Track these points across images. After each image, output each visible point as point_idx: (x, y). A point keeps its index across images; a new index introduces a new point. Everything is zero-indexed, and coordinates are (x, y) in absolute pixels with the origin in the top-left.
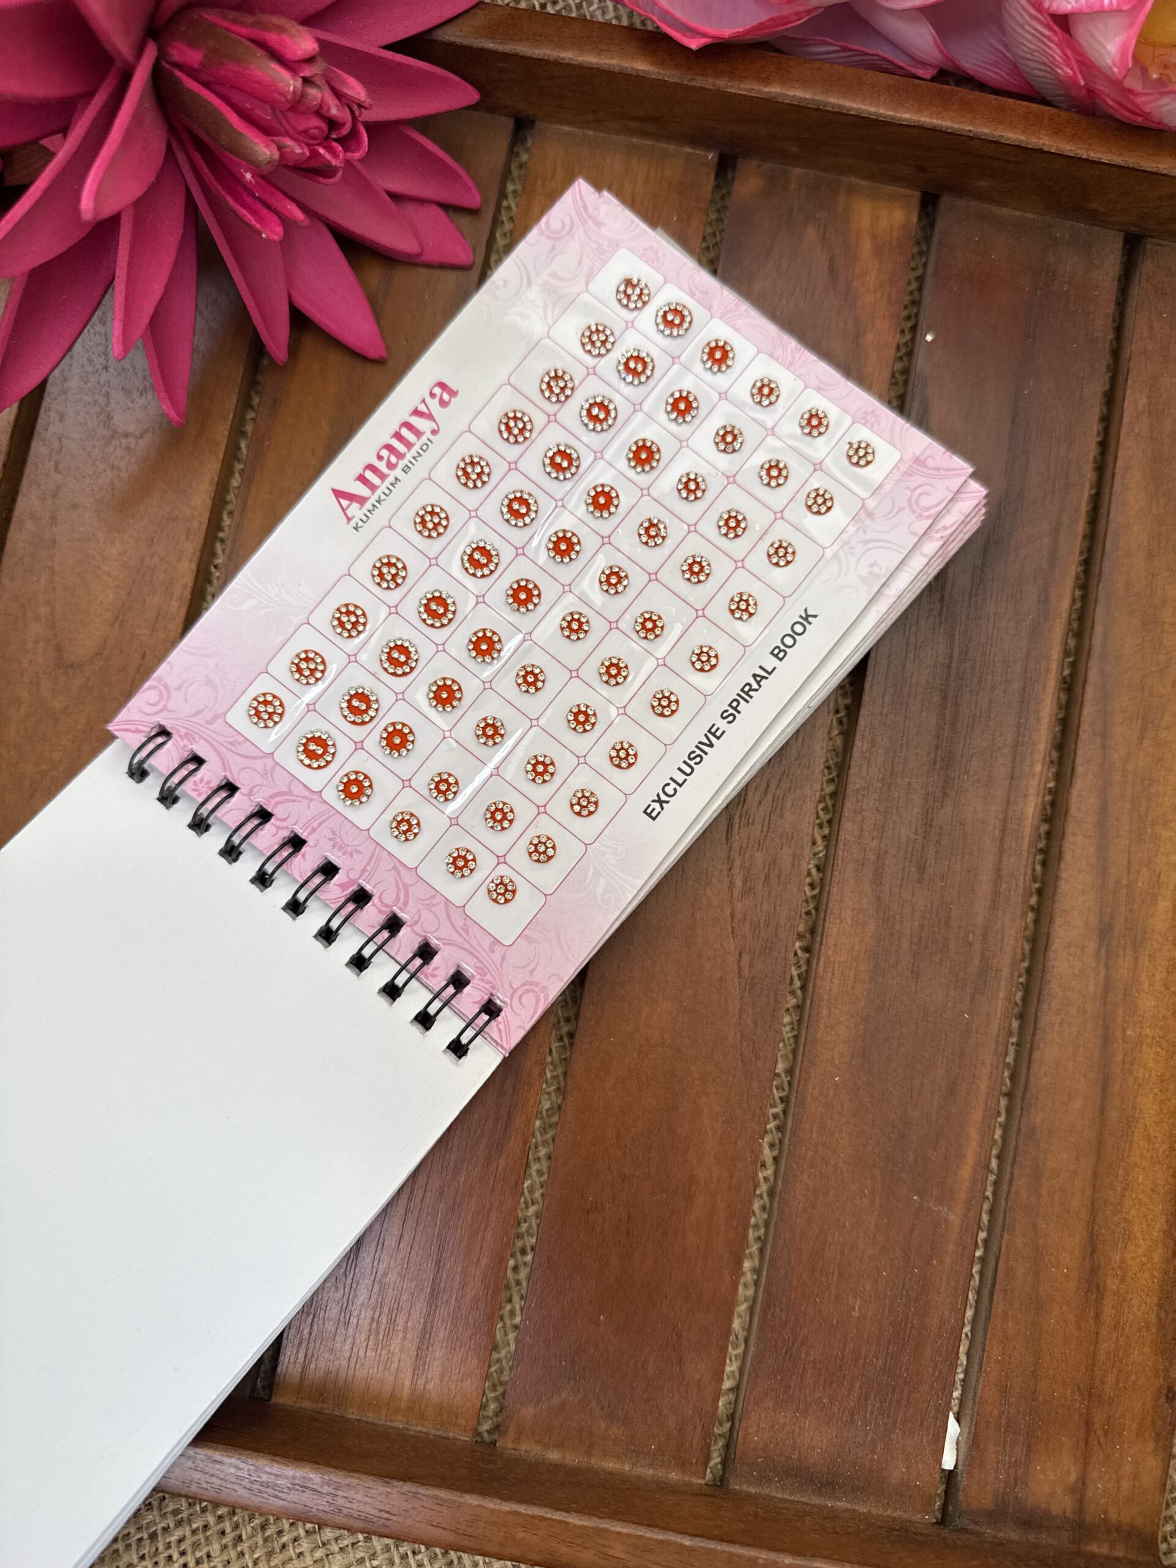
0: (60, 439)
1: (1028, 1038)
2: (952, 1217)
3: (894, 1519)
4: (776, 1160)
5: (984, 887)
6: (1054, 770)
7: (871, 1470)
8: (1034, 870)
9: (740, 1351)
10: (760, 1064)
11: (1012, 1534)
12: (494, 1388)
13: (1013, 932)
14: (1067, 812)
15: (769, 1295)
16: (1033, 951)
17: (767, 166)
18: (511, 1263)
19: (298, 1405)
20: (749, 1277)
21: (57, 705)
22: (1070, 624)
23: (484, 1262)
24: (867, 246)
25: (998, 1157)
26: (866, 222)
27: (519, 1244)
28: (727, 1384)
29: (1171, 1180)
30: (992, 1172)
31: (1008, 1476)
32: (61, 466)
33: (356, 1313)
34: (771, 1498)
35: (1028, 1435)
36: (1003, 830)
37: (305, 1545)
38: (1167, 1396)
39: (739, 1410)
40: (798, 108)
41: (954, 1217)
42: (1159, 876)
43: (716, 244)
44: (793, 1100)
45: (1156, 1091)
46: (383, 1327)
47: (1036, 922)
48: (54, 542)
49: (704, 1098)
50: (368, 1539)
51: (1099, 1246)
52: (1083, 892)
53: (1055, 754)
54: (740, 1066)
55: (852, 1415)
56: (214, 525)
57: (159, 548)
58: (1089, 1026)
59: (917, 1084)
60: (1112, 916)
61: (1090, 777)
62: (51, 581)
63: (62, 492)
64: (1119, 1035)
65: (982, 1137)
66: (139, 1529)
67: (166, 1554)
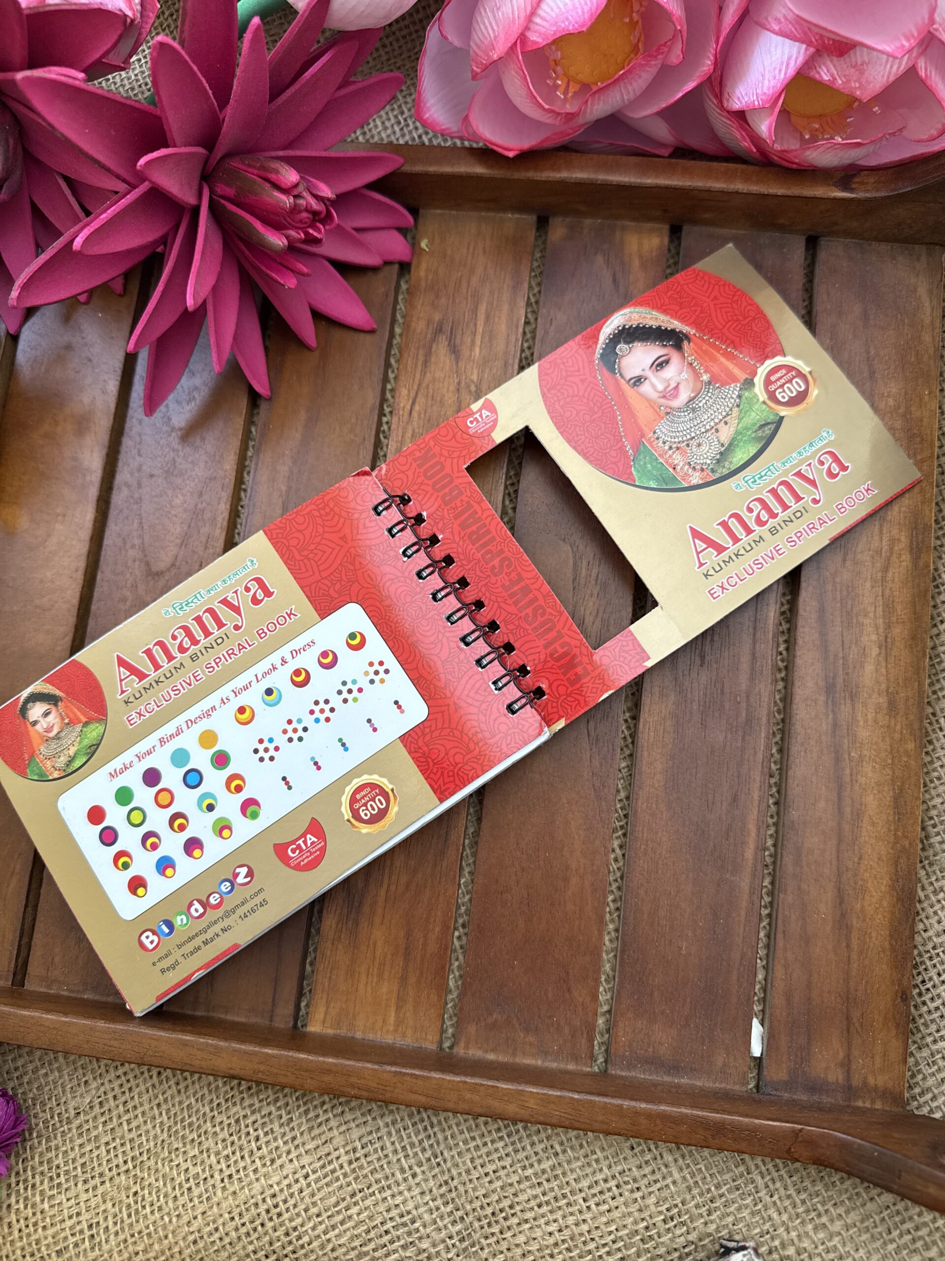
0: (140, 435)
1: (785, 763)
2: (742, 885)
3: (720, 1089)
4: (624, 855)
5: (745, 666)
7: (702, 1057)
8: (781, 654)
10: (606, 790)
11: (802, 1096)
12: (451, 1017)
13: (767, 694)
14: (798, 612)
15: (626, 941)
16: (785, 707)
17: (568, 220)
18: (457, 934)
19: (323, 1031)
21: (149, 599)
23: (437, 929)
24: (636, 262)
26: (635, 248)
27: (461, 921)
28: (606, 1008)
29: (890, 851)
31: (796, 1056)
32: (142, 452)
34: (636, 1078)
35: (807, 1028)
36: (755, 628)
37: (333, 1123)
38: (901, 999)
40: (580, 185)
41: (744, 883)
42: (864, 650)
43: (541, 273)
44: (630, 813)
45: (875, 792)
46: (376, 976)
47: (785, 688)
48: (141, 499)
49: (571, 815)
50: (374, 1119)
51: (846, 899)
52: (813, 664)
54: (593, 793)
55: (687, 1020)
56: (240, 480)
57: (206, 497)
58: (825, 752)
59: (710, 797)
60: (834, 678)
61: (810, 589)
62: (141, 523)
63: (144, 468)
64: (846, 756)
65: (758, 830)
66: (228, 1118)
67: (246, 1131)
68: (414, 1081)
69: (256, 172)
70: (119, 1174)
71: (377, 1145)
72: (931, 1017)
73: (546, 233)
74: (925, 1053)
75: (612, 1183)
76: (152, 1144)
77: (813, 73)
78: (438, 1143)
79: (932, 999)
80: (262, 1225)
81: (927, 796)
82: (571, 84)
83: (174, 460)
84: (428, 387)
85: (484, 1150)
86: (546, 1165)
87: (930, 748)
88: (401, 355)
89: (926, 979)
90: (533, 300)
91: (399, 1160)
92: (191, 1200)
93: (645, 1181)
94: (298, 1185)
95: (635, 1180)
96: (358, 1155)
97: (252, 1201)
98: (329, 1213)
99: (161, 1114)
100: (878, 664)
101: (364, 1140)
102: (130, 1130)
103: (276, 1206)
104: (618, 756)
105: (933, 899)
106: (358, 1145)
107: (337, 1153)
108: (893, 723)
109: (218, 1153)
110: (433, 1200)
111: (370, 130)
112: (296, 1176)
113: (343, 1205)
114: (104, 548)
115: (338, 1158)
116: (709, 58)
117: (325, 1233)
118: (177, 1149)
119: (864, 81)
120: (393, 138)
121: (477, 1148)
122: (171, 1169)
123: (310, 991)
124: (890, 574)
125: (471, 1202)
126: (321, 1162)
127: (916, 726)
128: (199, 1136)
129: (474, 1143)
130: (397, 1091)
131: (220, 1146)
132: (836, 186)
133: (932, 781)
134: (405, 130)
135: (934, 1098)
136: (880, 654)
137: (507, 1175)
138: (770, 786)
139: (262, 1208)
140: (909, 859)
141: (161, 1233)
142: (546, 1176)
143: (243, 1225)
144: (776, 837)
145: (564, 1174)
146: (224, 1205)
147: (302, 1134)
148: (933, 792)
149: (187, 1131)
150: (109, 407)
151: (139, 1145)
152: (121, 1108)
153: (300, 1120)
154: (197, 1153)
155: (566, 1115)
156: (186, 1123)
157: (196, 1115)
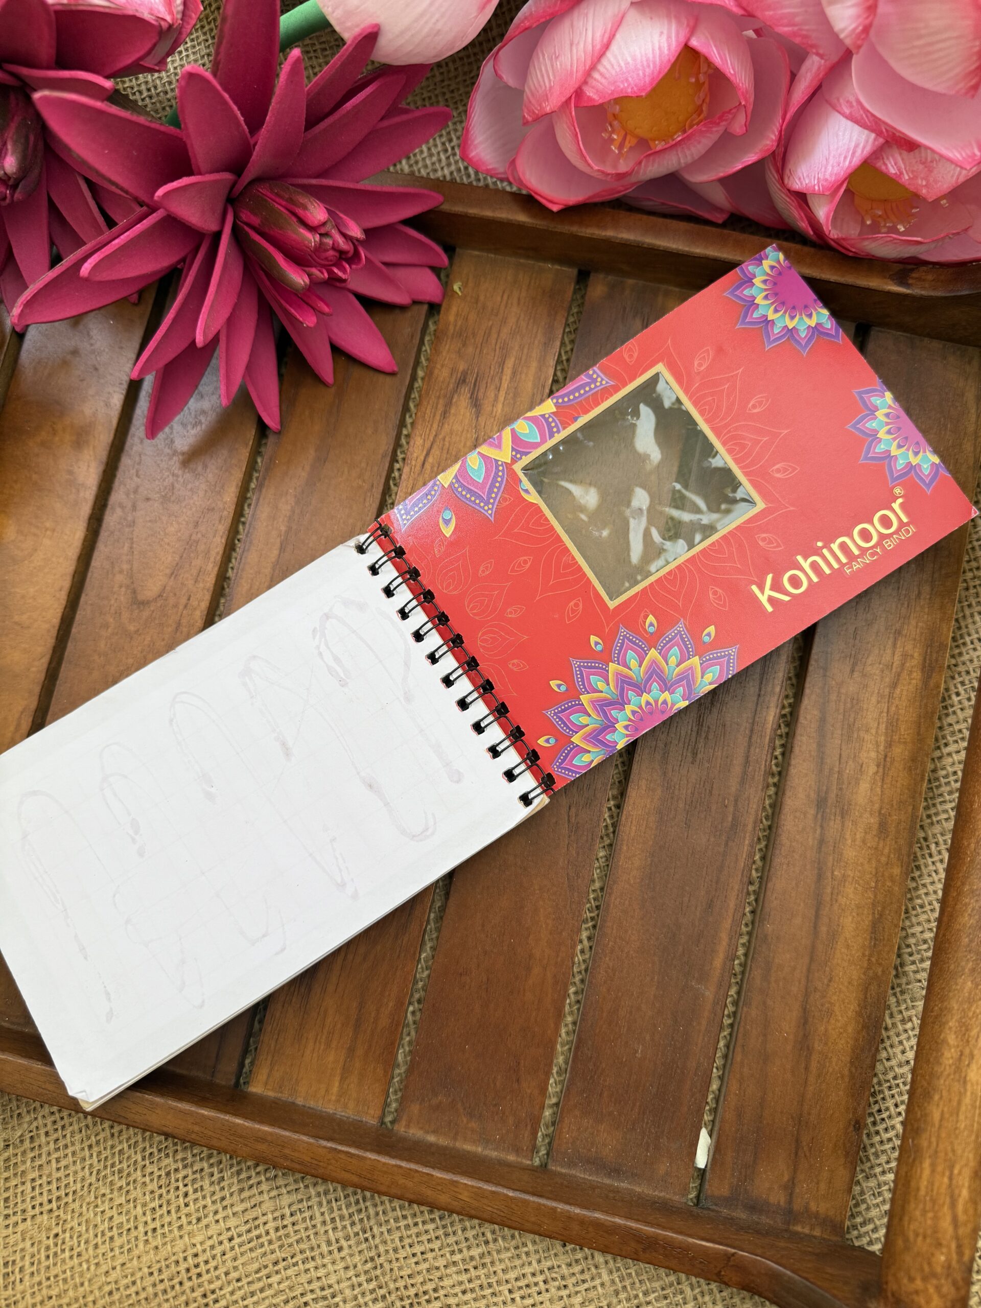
0: (140, 455)
1: (766, 873)
2: (707, 993)
3: (659, 1198)
4: (591, 948)
5: (737, 770)
6: (793, 691)
7: (645, 1163)
8: (776, 758)
9: (562, 1078)
10: (580, 880)
11: (741, 1215)
12: (395, 1092)
13: (756, 800)
14: (798, 719)
16: (773, 814)
17: (610, 277)
18: (411, 1008)
19: (265, 1093)
21: (132, 628)
23: (391, 1004)
25: (746, 955)
27: (417, 996)
28: (554, 1100)
29: (862, 976)
30: (740, 965)
31: (741, 1173)
32: (140, 473)
33: (305, 1035)
34: (575, 1177)
35: (755, 1146)
36: (752, 731)
38: (854, 1126)
41: (709, 994)
42: (862, 766)
43: (575, 329)
44: (603, 907)
46: (323, 1044)
47: (776, 794)
48: (134, 522)
49: (541, 903)
50: (306, 1187)
51: (810, 1020)
52: (806, 775)
53: (795, 680)
54: (566, 882)
55: (634, 1124)
56: (239, 513)
57: (202, 528)
58: (808, 867)
59: (686, 899)
60: (826, 793)
61: (813, 697)
62: (131, 548)
63: (140, 490)
64: (829, 875)
65: (730, 939)
66: (159, 1169)
67: (176, 1185)
68: (349, 1159)
69: (284, 203)
70: (42, 1213)
71: (307, 1214)
72: (883, 1148)
73: (587, 286)
74: (872, 1183)
75: (540, 1278)
76: (79, 1185)
77: (879, 164)
78: (369, 1218)
79: (886, 1130)
80: (181, 1283)
81: (907, 923)
82: (628, 137)
83: (173, 485)
84: (444, 439)
85: (414, 1230)
86: (475, 1252)
87: (917, 874)
88: (420, 400)
89: (883, 1108)
90: (564, 358)
91: (326, 1232)
92: (112, 1250)
93: (573, 1280)
94: (222, 1248)
95: (563, 1278)
96: (285, 1223)
97: (174, 1258)
98: (250, 1279)
99: (91, 1155)
100: (874, 783)
101: (294, 1208)
102: (58, 1169)
103: (197, 1266)
104: (598, 845)
105: (900, 1027)
106: (287, 1212)
107: (264, 1219)
108: (881, 845)
109: (144, 1205)
110: (357, 1276)
111: (415, 155)
112: (221, 1238)
113: (264, 1272)
114: (91, 569)
115: (265, 1224)
116: (773, 132)
117: (243, 1299)
118: (104, 1195)
119: (931, 179)
120: (437, 166)
121: (407, 1227)
122: (96, 1215)
123: (256, 1049)
124: (898, 691)
125: (395, 1281)
126: (248, 1226)
127: (904, 852)
128: (128, 1184)
129: (405, 1222)
130: (330, 1167)
131: (148, 1197)
132: (893, 280)
133: (914, 908)
134: (452, 159)
135: (875, 1230)
136: (877, 772)
137: (434, 1258)
138: (748, 894)
139: (182, 1267)
140: (879, 986)
141: (78, 1280)
142: (474, 1263)
143: (162, 1281)
144: (747, 946)
145: (492, 1263)
146: (144, 1259)
147: (231, 1195)
148: (914, 920)
149: (116, 1177)
150: (111, 422)
151: (66, 1186)
152: (52, 1146)
153: (231, 1181)
154: (124, 1202)
155: (498, 1212)
156: (116, 1169)
157: (127, 1161)
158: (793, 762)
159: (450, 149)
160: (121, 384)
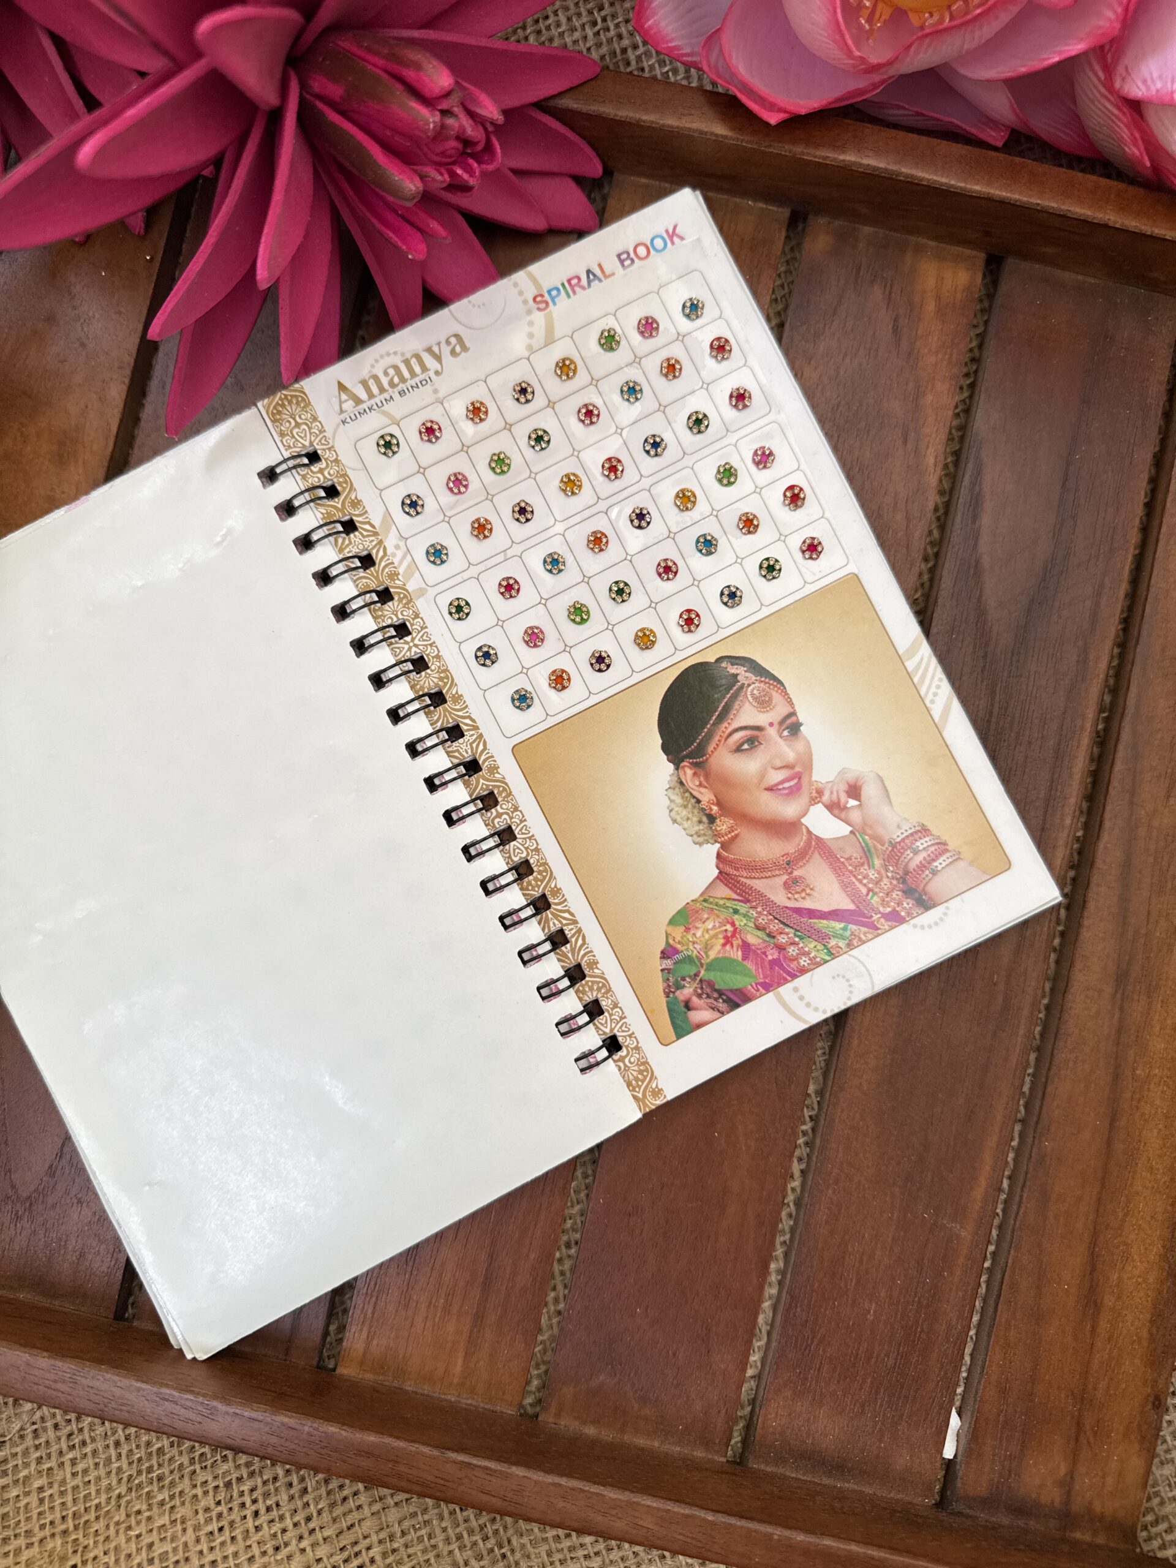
1: (1044, 1072)
2: (963, 1234)
3: (897, 1501)
6: (1083, 820)
7: (878, 1457)
9: (762, 1343)
10: (793, 1086)
11: (1004, 1520)
12: (537, 1366)
13: (1036, 974)
14: (1093, 863)
15: (792, 1297)
17: (837, 223)
18: (558, 1255)
19: (361, 1376)
20: (773, 1278)
22: (1107, 680)
23: (532, 1256)
24: (931, 307)
25: (1010, 1178)
26: (931, 282)
27: (565, 1238)
29: (1169, 1208)
30: (1003, 1192)
31: (1003, 1468)
33: (415, 1297)
34: (786, 1478)
35: (1023, 1432)
37: (363, 1498)
38: (1153, 1404)
39: (760, 1398)
40: (872, 177)
41: (966, 1234)
43: (784, 296)
44: (822, 1122)
45: (1160, 1126)
46: (440, 1310)
47: (1057, 962)
49: (739, 1117)
51: (1099, 1266)
52: (1104, 939)
53: (1085, 805)
55: (863, 1406)
58: (1102, 1064)
59: (937, 1110)
60: (1129, 963)
61: (1115, 832)
64: (1129, 1074)
65: (995, 1162)
66: (215, 1478)
67: (240, 1501)
68: (488, 1478)
69: (380, 61)
70: (53, 1535)
71: (423, 1532)
73: (803, 234)
76: (103, 1497)
78: (505, 1528)
91: (451, 1552)
96: (395, 1545)
99: (120, 1455)
101: (406, 1524)
102: (74, 1475)
106: (397, 1529)
107: (367, 1542)
109: (197, 1528)
111: (548, 28)
115: (368, 1549)
118: (139, 1512)
120: (582, 47)
123: (345, 1311)
128: (172, 1497)
130: (462, 1488)
131: (201, 1517)
134: (603, 37)
147: (319, 1512)
149: (155, 1487)
150: (108, 424)
151: (85, 1497)
152: (64, 1446)
153: (319, 1491)
154: (168, 1523)
155: (694, 1542)
156: (155, 1475)
157: (170, 1465)
158: (1086, 923)
159: (599, 20)
160: (120, 368)
